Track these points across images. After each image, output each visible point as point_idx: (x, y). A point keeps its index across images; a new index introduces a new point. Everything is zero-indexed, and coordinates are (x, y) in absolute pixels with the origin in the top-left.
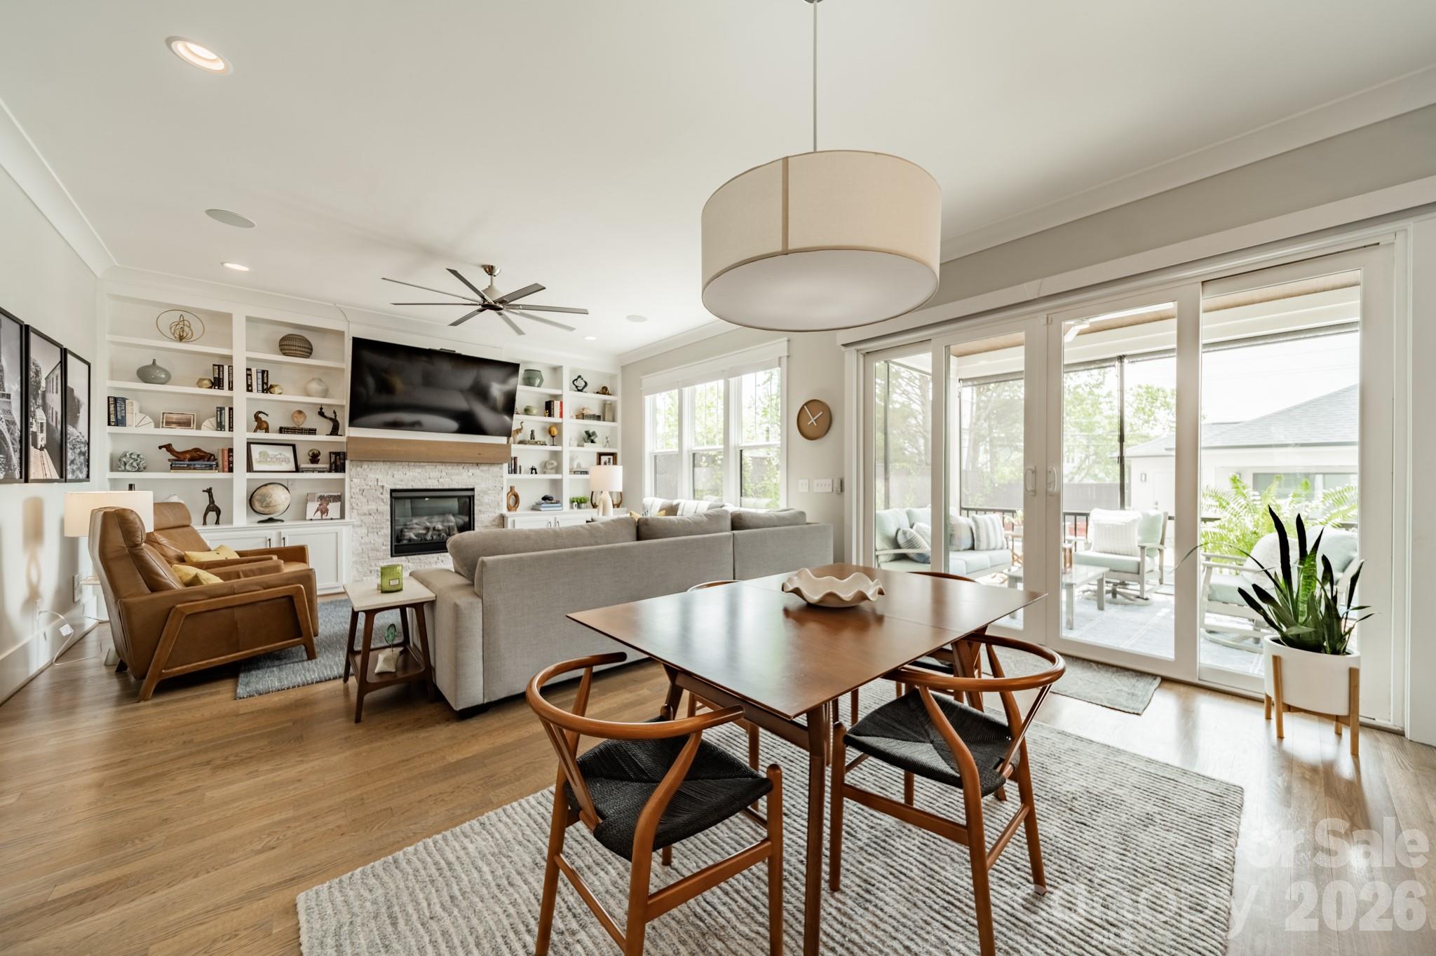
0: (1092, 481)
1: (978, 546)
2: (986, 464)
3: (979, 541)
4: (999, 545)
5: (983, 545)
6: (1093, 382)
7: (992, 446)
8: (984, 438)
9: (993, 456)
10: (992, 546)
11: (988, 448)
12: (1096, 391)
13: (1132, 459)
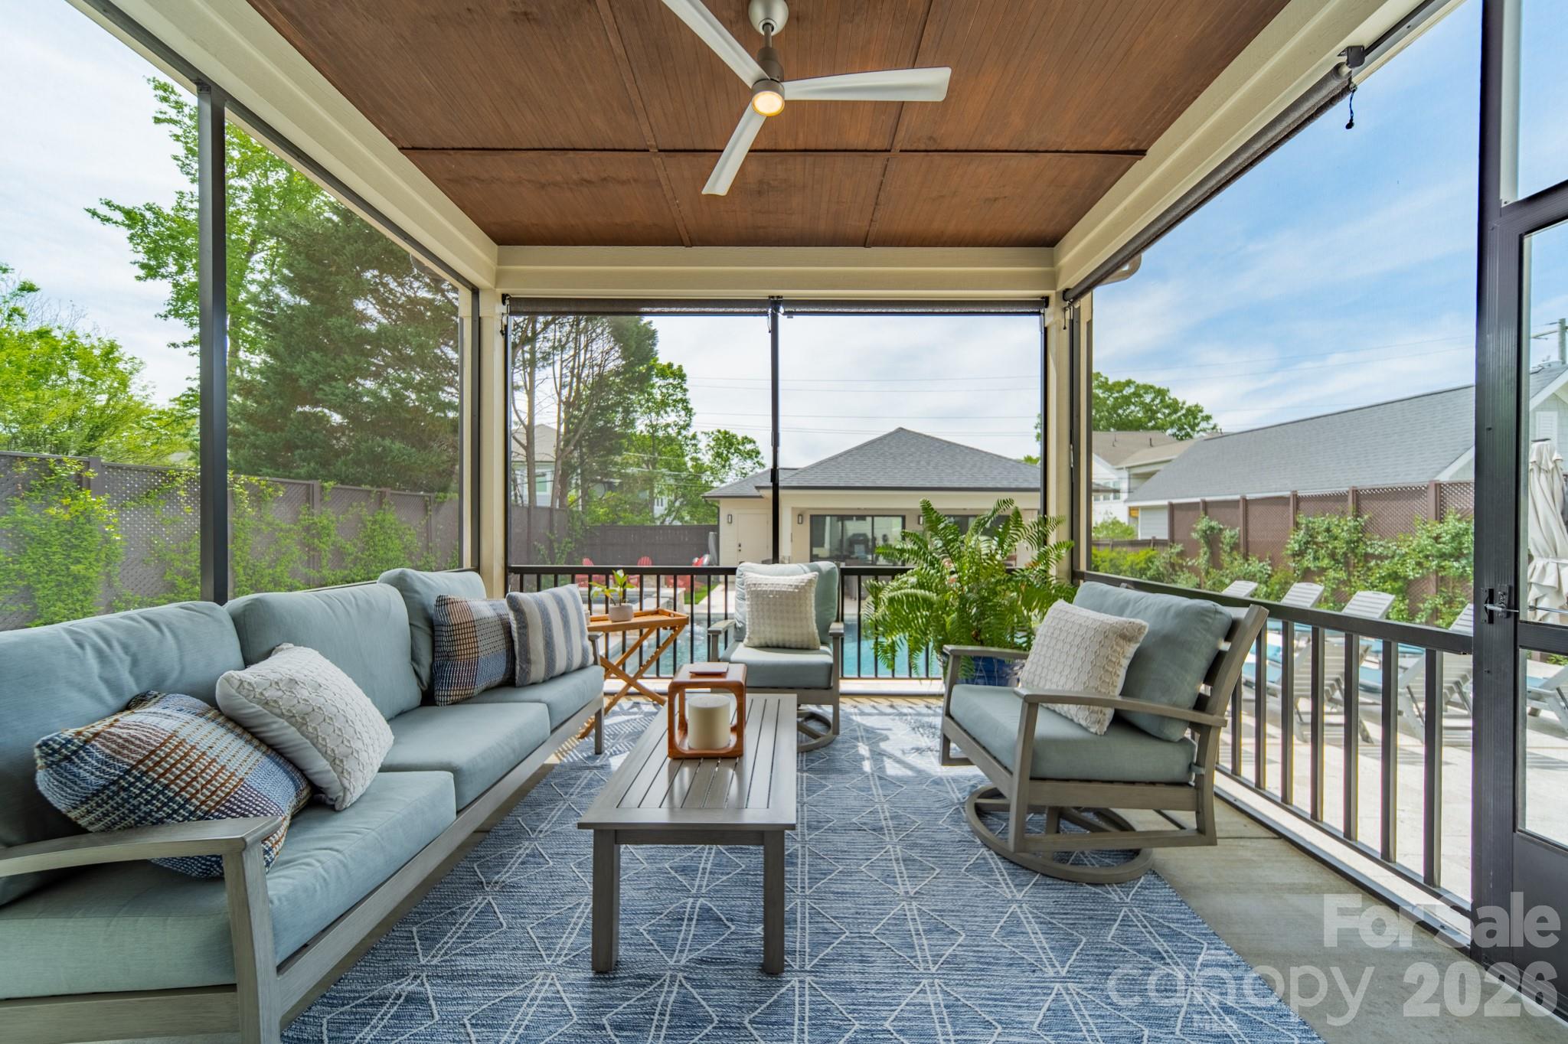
0: (679, 524)
1: (526, 673)
2: (577, 500)
3: (528, 661)
4: (577, 661)
5: (538, 671)
6: (682, 423)
7: (584, 480)
8: (575, 469)
9: (586, 494)
10: (560, 665)
11: (579, 482)
12: (684, 433)
13: (721, 500)
